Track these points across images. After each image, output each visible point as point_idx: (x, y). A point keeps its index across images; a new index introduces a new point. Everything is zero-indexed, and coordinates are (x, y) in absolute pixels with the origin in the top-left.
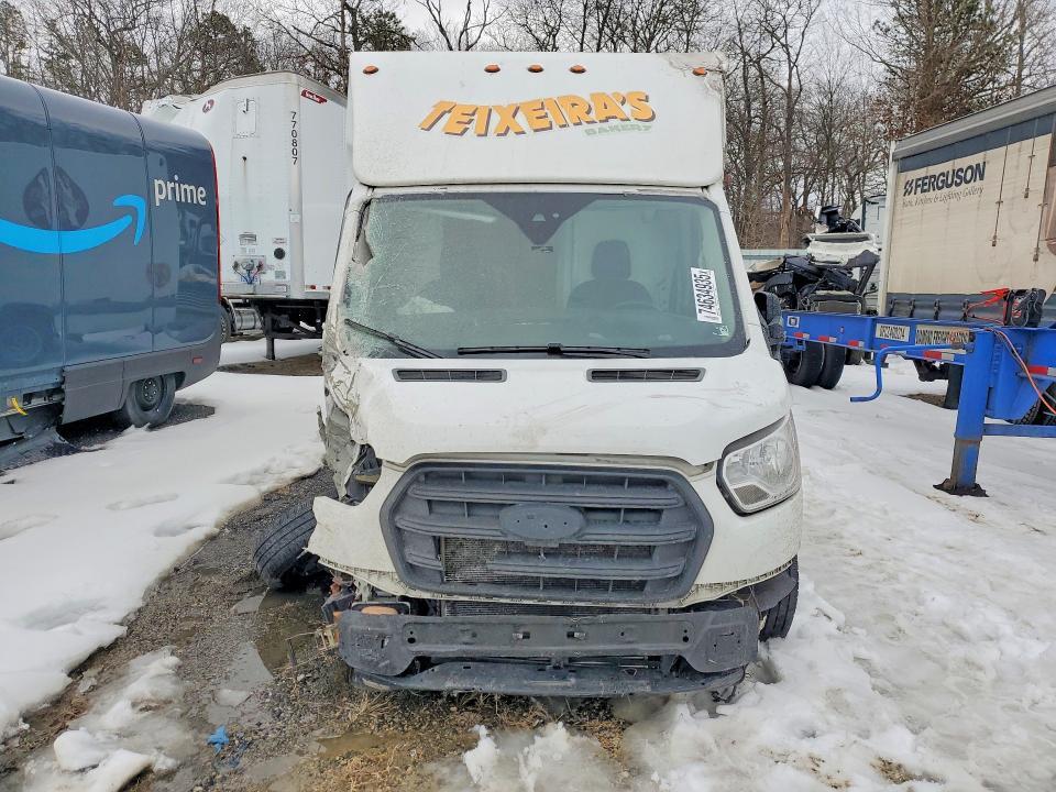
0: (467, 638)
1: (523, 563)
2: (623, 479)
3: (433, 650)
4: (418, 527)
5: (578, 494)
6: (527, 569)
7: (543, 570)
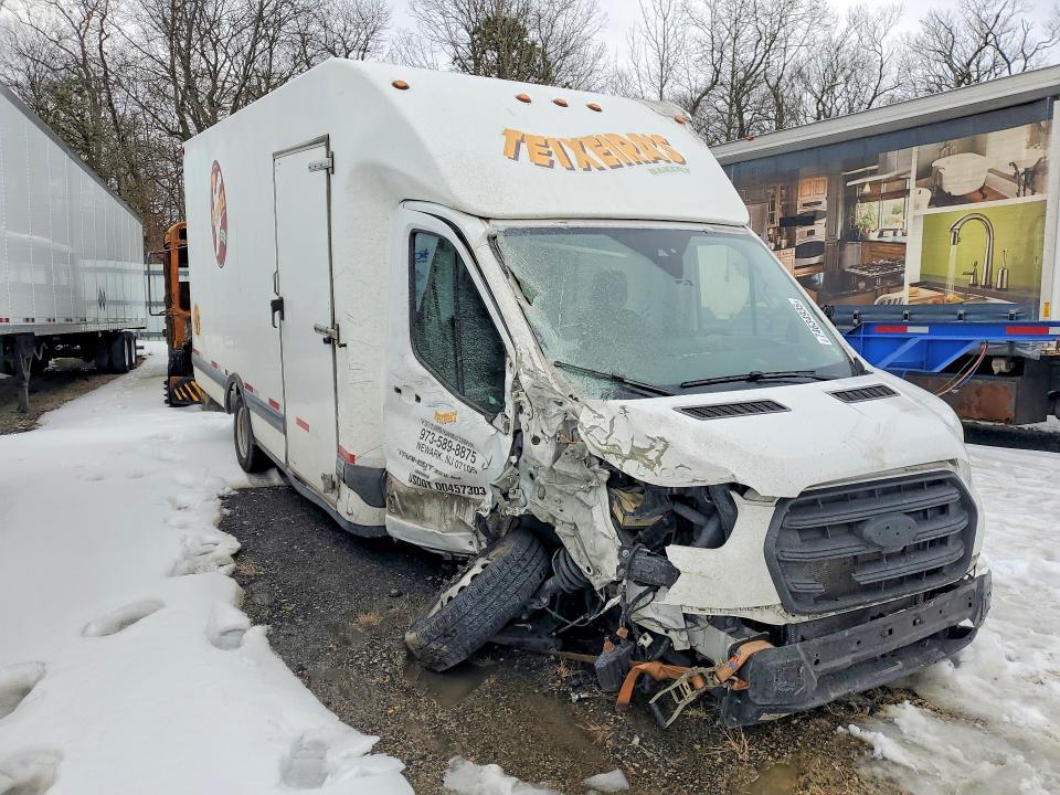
0: (854, 648)
1: (877, 570)
2: (922, 483)
3: (833, 666)
4: (801, 556)
5: (905, 501)
6: (883, 574)
7: (893, 572)
